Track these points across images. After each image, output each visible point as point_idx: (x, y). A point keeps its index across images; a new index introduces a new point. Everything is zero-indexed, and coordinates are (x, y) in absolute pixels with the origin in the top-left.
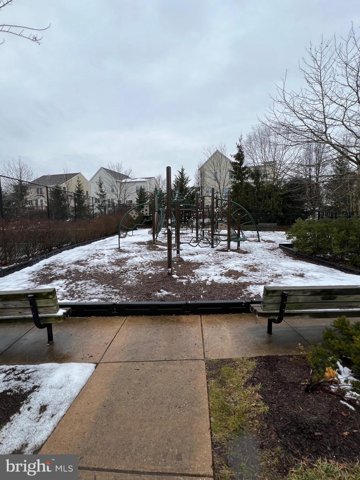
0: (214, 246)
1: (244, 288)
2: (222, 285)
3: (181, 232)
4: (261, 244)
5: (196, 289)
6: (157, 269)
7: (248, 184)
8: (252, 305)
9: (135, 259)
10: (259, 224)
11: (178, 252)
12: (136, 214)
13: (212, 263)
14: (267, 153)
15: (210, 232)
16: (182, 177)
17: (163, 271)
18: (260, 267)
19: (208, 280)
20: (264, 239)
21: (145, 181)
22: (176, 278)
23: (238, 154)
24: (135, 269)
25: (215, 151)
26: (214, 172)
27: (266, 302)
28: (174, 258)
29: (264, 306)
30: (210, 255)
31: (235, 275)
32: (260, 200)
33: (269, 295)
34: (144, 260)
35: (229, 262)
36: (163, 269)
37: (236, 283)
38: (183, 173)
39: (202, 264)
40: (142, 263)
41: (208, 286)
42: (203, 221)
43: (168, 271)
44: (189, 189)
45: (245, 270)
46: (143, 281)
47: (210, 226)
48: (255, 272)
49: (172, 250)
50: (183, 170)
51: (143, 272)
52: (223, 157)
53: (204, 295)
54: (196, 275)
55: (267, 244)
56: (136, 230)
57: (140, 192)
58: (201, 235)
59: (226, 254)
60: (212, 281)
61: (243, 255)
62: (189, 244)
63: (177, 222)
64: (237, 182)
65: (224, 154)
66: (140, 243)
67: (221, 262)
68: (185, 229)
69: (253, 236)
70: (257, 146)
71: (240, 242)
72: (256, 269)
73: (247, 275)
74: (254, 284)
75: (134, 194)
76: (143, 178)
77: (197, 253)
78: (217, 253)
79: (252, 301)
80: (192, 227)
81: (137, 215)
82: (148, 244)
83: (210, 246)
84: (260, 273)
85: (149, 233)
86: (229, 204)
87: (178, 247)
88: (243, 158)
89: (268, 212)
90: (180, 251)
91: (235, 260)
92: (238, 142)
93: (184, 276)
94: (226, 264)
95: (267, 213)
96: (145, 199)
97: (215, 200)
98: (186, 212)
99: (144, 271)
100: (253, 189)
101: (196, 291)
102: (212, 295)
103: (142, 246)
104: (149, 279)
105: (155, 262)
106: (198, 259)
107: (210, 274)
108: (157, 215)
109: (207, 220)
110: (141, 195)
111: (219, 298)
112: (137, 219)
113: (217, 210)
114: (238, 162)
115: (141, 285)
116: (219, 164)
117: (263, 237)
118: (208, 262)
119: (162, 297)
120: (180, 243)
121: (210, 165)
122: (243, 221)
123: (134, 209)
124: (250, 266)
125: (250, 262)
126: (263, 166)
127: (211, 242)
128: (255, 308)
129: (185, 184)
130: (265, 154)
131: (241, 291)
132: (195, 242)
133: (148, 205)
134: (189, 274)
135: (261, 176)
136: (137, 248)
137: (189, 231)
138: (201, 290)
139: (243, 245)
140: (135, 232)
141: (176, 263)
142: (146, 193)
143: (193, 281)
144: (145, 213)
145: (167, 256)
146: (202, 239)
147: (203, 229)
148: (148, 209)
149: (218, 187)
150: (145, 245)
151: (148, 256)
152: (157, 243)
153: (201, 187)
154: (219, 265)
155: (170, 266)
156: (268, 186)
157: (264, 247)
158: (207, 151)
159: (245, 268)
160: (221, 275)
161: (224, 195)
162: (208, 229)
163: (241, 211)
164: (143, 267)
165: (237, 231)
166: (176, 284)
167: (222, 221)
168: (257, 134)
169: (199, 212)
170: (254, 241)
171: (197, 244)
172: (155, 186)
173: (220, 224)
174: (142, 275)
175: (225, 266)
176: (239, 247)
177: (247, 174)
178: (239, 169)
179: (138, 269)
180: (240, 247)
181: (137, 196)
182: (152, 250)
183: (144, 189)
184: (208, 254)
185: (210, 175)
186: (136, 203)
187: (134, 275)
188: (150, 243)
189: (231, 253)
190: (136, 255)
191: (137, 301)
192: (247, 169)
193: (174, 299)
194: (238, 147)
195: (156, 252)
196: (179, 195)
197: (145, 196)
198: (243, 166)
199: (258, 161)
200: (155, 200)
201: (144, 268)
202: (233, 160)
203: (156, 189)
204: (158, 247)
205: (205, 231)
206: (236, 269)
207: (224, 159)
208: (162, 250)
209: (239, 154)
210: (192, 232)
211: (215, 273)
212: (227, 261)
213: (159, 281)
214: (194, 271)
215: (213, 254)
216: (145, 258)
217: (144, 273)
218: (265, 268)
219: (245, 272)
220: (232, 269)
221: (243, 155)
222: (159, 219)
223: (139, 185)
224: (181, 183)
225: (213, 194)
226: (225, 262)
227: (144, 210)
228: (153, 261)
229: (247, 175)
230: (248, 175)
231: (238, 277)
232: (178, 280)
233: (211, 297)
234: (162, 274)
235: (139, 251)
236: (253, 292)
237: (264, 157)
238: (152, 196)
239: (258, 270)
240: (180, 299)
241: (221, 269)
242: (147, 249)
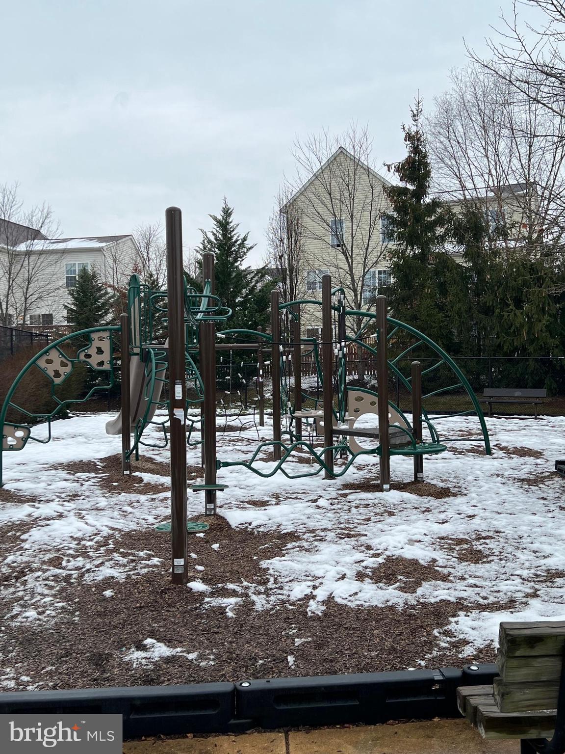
0: (337, 470)
1: (439, 625)
2: (363, 616)
3: (220, 421)
4: (496, 463)
5: (272, 631)
6: (133, 561)
7: (445, 259)
8: (465, 690)
9: (56, 524)
10: (488, 392)
11: (211, 497)
12: (63, 364)
13: (329, 533)
14: (504, 159)
15: (322, 423)
16: (224, 235)
17: (155, 566)
18: (492, 544)
19: (313, 597)
20: (504, 444)
21: (99, 250)
22: (202, 594)
23: (409, 162)
24: (56, 562)
25: (334, 151)
26: (330, 219)
27: (510, 679)
28: (196, 518)
29: (503, 695)
30: (322, 502)
31: (408, 574)
32: (487, 311)
33: (518, 653)
34: (90, 530)
35: (386, 528)
36: (155, 561)
37: (413, 607)
38: (228, 223)
39: (293, 536)
40: (79, 540)
41: (316, 618)
42: (298, 382)
43: (173, 566)
44: (249, 277)
45: (441, 557)
46: (81, 607)
47: (321, 402)
48: (477, 562)
49: (189, 491)
50: (227, 213)
51: (82, 575)
52: (360, 171)
53: (301, 654)
54: (272, 579)
55: (516, 460)
56: (65, 417)
57: (81, 286)
58: (290, 433)
59: (376, 501)
60: (329, 601)
61: (433, 502)
62: (249, 467)
63: (207, 387)
64: (409, 252)
65: (363, 159)
66: (75, 467)
67: (360, 529)
68: (237, 411)
69: (467, 435)
70: (471, 134)
71: (425, 456)
72: (480, 551)
73: (450, 574)
74: (473, 608)
75: (60, 292)
76: (91, 239)
77: (276, 496)
78: (345, 495)
79: (464, 673)
80: (261, 405)
81: (68, 369)
82: (104, 469)
83: (323, 472)
84: (494, 566)
85: (110, 428)
86: (382, 326)
87: (211, 479)
88: (428, 174)
89: (516, 349)
90: (218, 493)
91: (408, 521)
92: (409, 123)
93: (231, 586)
94: (375, 535)
95: (512, 353)
96: (99, 309)
97: (335, 314)
98: (240, 353)
99: (88, 571)
100: (463, 275)
101: (271, 640)
102: (326, 652)
103: (84, 475)
104: (105, 599)
105: (128, 535)
106: (279, 520)
107: (319, 573)
108: (139, 367)
109: (309, 382)
110: (85, 296)
111: (354, 662)
112: (65, 381)
113: (341, 349)
114: (411, 187)
115: (73, 623)
116: (346, 194)
117: (500, 436)
118: (313, 531)
119: (151, 666)
120: (218, 465)
121: (318, 196)
122: (429, 383)
123: (54, 347)
124: (460, 542)
125: (456, 528)
126: (492, 200)
127: (323, 457)
128: (473, 701)
129: (236, 260)
130: (498, 162)
131: (429, 634)
132: (270, 458)
133: (106, 334)
134: (246, 577)
135: (488, 235)
136: (63, 483)
137: (252, 418)
138: (288, 636)
139: (433, 466)
140: (59, 427)
141: (202, 535)
142: (100, 289)
143: (260, 603)
144: (94, 361)
145: (169, 511)
146: (295, 448)
147: (298, 414)
148: (106, 346)
149: (347, 268)
150: (93, 475)
151: (103, 513)
152: (139, 464)
153: (291, 270)
154: (352, 541)
155: (178, 551)
156: (511, 266)
157: (506, 474)
158: (305, 150)
159: (442, 548)
160: (360, 576)
161: (367, 294)
162: (313, 412)
163: (423, 350)
164: (85, 555)
165: (409, 417)
166: (199, 616)
167: (359, 384)
168: (469, 97)
169: (282, 354)
170: (471, 451)
171: (276, 464)
172: (131, 266)
173: (352, 395)
174: (79, 583)
175: (374, 542)
176: (419, 475)
177: (442, 225)
178: (413, 211)
179: (64, 563)
180: (425, 474)
181: (69, 300)
182: (120, 490)
183: (94, 276)
184: (316, 501)
185: (320, 232)
186: (66, 323)
187: (51, 588)
188: (111, 462)
189: (393, 496)
190: (60, 509)
191: (54, 687)
192: (439, 210)
193: (192, 672)
194: (409, 137)
195: (134, 497)
196: (212, 302)
197: (96, 300)
198: (427, 200)
199: (476, 183)
200: (129, 318)
201: (89, 557)
202: (395, 180)
203: (134, 279)
204: (141, 480)
205: (304, 420)
206: (411, 553)
207: (365, 177)
208: (155, 489)
209: (414, 161)
210: (262, 423)
211: (339, 568)
212: (379, 525)
213: (141, 607)
214: (264, 564)
215: (333, 501)
216: (95, 523)
217: (88, 578)
218: (510, 550)
219: (441, 562)
220: (397, 553)
221: (426, 165)
222: (144, 380)
223: (77, 263)
224: (221, 255)
225: (327, 294)
226: (372, 529)
227: (92, 351)
228: (120, 530)
229: (440, 231)
230: (443, 230)
231: (419, 584)
232: (207, 600)
233: (325, 660)
234: (150, 579)
235: (74, 497)
236: (471, 639)
237: (493, 172)
238: (123, 302)
239: (487, 556)
240: (216, 674)
241: (359, 556)
242: (102, 487)
